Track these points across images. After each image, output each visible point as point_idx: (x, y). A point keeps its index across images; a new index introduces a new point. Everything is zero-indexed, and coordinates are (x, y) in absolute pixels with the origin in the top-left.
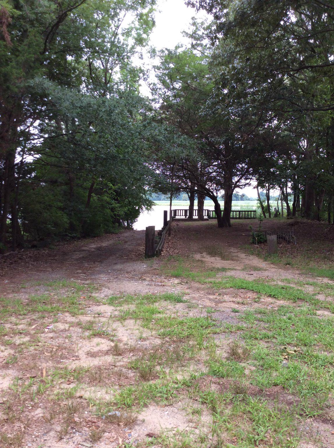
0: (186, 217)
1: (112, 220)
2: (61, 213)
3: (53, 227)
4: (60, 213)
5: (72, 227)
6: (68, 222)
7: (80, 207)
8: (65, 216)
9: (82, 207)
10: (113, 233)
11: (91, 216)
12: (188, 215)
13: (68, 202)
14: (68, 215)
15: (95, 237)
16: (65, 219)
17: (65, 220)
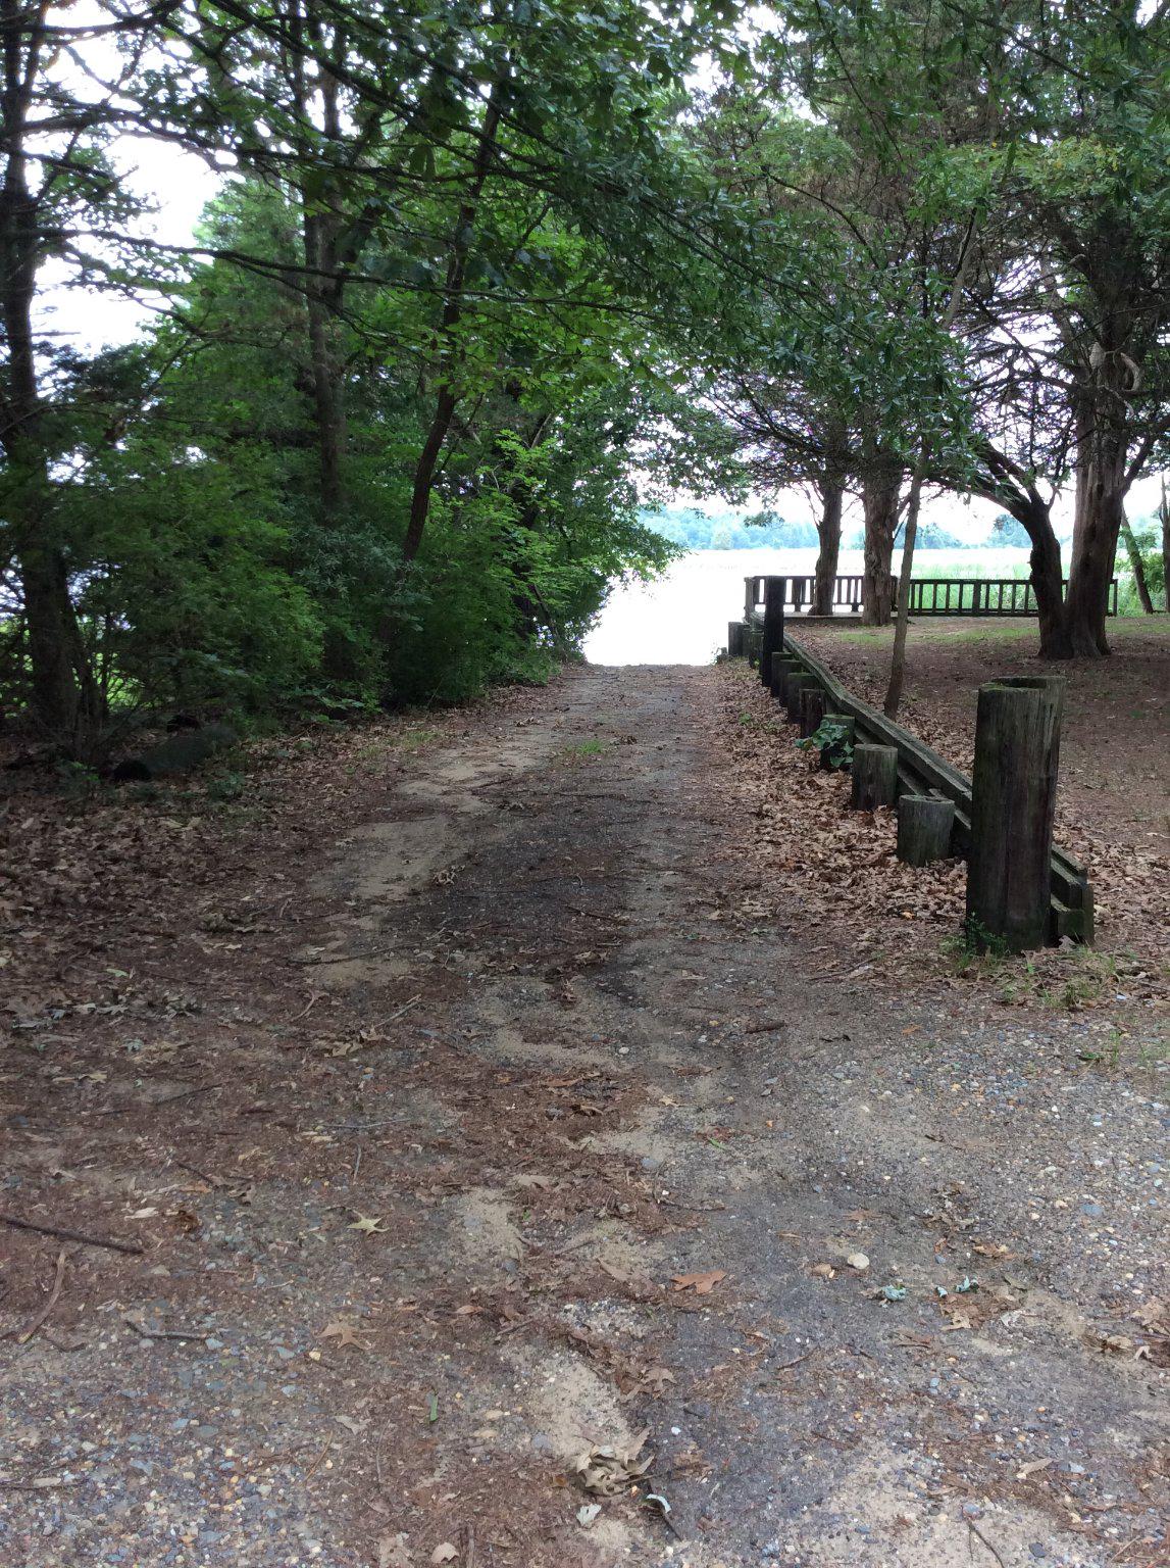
0: (798, 609)
1: (511, 621)
2: (279, 583)
3: (235, 663)
4: (272, 583)
5: (339, 662)
6: (319, 633)
7: (377, 550)
8: (300, 597)
9: (383, 554)
10: (521, 681)
11: (428, 600)
12: (808, 599)
13: (315, 528)
14: (314, 594)
15: (447, 705)
16: (306, 617)
17: (306, 620)
